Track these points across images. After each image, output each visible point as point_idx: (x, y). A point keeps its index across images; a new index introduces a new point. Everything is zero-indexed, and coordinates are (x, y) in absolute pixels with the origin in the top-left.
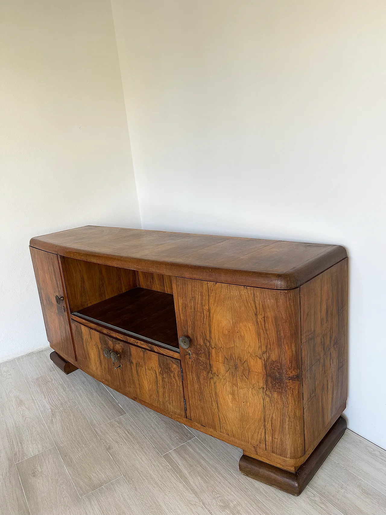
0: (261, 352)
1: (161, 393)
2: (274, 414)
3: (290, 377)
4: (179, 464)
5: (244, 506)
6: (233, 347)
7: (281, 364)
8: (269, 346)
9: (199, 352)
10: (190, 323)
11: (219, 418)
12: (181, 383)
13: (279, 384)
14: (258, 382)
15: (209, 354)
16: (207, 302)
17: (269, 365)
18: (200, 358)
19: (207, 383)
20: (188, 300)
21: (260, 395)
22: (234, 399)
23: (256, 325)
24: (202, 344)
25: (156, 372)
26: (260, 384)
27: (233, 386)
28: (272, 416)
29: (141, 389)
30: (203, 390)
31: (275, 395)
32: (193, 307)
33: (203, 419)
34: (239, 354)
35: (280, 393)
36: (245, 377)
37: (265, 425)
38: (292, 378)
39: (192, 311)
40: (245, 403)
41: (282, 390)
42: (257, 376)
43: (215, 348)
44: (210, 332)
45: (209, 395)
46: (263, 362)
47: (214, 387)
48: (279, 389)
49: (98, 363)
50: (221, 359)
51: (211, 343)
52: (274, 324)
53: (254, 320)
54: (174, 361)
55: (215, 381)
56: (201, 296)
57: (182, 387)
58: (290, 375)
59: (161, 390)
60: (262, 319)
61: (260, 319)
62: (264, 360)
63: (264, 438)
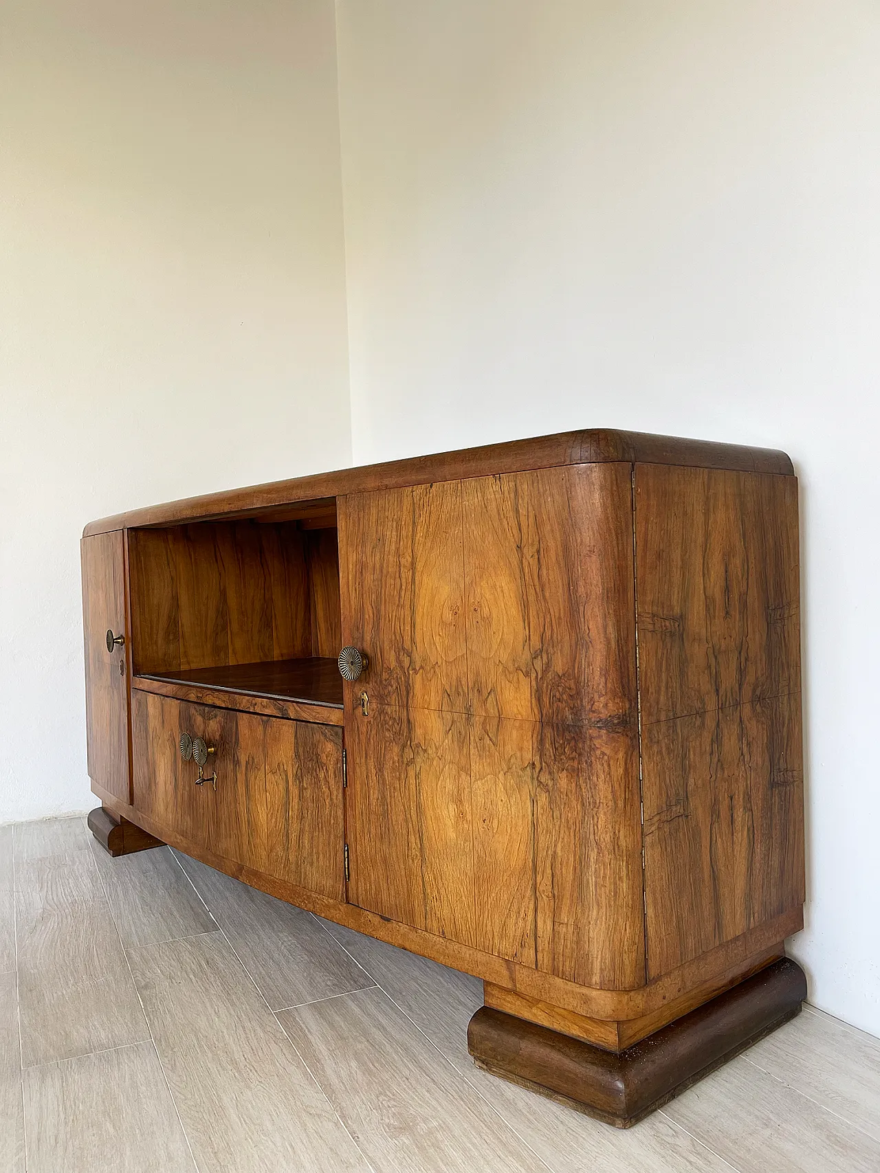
0: (529, 654)
1: (293, 836)
2: (560, 843)
3: (601, 720)
4: (309, 1031)
5: (457, 1132)
6: (463, 655)
7: (577, 682)
8: (548, 633)
9: (386, 692)
10: (369, 613)
11: (423, 882)
12: (340, 795)
13: (572, 743)
14: (521, 749)
15: (409, 688)
16: (410, 542)
17: (549, 691)
18: (387, 706)
19: (399, 779)
20: (369, 549)
21: (526, 790)
22: (461, 815)
23: (518, 577)
24: (393, 664)
25: (286, 776)
26: (525, 754)
27: (460, 776)
28: (555, 852)
29: (252, 835)
30: (391, 802)
31: (563, 781)
32: (377, 566)
33: (385, 896)
34: (478, 674)
35: (575, 773)
36: (488, 739)
37: (536, 884)
38: (607, 724)
39: (376, 576)
40: (487, 822)
41: (579, 763)
42: (517, 730)
43: (421, 671)
44: (413, 625)
45: (401, 818)
46: (534, 683)
47: (415, 789)
48: (573, 759)
49: (170, 788)
50: (434, 698)
51: (413, 657)
52: (562, 564)
53: (515, 561)
54: (328, 734)
55: (418, 769)
56: (397, 531)
57: (342, 806)
58: (601, 713)
59: (295, 827)
60: (532, 556)
61: (529, 558)
62: (537, 677)
63: (533, 927)
